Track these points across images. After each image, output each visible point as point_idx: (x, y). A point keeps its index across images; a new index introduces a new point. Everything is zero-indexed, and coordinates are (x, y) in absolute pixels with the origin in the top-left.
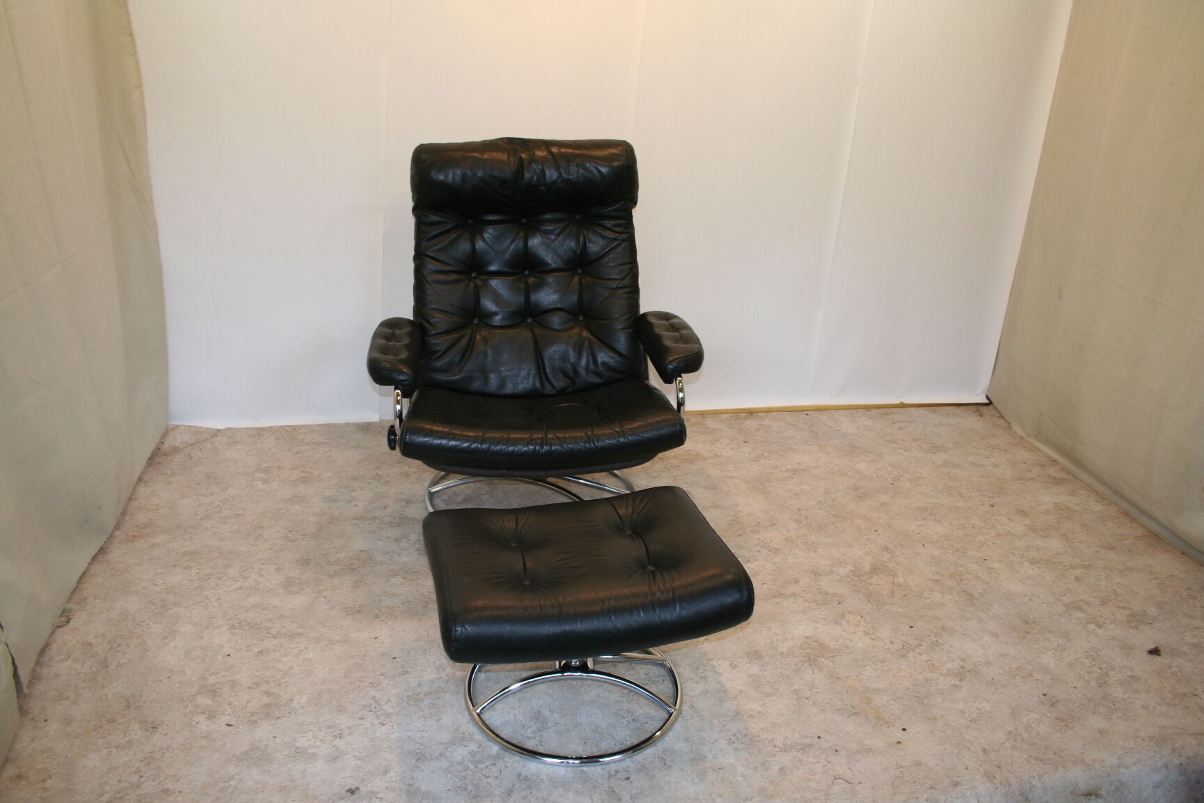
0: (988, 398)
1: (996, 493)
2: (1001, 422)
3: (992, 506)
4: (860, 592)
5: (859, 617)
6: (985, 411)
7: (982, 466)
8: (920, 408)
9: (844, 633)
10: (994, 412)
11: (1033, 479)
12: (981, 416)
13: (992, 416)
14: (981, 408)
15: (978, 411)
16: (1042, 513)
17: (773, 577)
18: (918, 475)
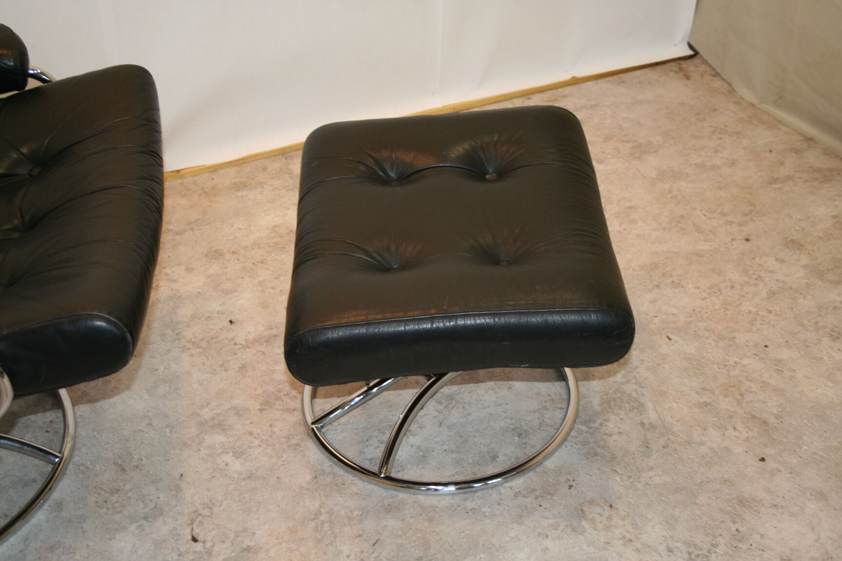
0: (691, 47)
1: (746, 215)
2: (717, 83)
3: (747, 240)
4: (596, 454)
5: (607, 508)
6: (691, 68)
7: (714, 168)
8: (600, 81)
9: (592, 549)
10: (703, 68)
11: (789, 178)
12: (687, 77)
13: (702, 76)
14: (684, 64)
15: (681, 69)
16: (821, 238)
17: (455, 455)
18: (628, 204)
